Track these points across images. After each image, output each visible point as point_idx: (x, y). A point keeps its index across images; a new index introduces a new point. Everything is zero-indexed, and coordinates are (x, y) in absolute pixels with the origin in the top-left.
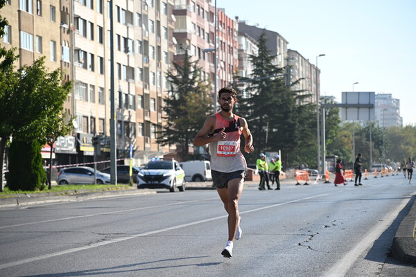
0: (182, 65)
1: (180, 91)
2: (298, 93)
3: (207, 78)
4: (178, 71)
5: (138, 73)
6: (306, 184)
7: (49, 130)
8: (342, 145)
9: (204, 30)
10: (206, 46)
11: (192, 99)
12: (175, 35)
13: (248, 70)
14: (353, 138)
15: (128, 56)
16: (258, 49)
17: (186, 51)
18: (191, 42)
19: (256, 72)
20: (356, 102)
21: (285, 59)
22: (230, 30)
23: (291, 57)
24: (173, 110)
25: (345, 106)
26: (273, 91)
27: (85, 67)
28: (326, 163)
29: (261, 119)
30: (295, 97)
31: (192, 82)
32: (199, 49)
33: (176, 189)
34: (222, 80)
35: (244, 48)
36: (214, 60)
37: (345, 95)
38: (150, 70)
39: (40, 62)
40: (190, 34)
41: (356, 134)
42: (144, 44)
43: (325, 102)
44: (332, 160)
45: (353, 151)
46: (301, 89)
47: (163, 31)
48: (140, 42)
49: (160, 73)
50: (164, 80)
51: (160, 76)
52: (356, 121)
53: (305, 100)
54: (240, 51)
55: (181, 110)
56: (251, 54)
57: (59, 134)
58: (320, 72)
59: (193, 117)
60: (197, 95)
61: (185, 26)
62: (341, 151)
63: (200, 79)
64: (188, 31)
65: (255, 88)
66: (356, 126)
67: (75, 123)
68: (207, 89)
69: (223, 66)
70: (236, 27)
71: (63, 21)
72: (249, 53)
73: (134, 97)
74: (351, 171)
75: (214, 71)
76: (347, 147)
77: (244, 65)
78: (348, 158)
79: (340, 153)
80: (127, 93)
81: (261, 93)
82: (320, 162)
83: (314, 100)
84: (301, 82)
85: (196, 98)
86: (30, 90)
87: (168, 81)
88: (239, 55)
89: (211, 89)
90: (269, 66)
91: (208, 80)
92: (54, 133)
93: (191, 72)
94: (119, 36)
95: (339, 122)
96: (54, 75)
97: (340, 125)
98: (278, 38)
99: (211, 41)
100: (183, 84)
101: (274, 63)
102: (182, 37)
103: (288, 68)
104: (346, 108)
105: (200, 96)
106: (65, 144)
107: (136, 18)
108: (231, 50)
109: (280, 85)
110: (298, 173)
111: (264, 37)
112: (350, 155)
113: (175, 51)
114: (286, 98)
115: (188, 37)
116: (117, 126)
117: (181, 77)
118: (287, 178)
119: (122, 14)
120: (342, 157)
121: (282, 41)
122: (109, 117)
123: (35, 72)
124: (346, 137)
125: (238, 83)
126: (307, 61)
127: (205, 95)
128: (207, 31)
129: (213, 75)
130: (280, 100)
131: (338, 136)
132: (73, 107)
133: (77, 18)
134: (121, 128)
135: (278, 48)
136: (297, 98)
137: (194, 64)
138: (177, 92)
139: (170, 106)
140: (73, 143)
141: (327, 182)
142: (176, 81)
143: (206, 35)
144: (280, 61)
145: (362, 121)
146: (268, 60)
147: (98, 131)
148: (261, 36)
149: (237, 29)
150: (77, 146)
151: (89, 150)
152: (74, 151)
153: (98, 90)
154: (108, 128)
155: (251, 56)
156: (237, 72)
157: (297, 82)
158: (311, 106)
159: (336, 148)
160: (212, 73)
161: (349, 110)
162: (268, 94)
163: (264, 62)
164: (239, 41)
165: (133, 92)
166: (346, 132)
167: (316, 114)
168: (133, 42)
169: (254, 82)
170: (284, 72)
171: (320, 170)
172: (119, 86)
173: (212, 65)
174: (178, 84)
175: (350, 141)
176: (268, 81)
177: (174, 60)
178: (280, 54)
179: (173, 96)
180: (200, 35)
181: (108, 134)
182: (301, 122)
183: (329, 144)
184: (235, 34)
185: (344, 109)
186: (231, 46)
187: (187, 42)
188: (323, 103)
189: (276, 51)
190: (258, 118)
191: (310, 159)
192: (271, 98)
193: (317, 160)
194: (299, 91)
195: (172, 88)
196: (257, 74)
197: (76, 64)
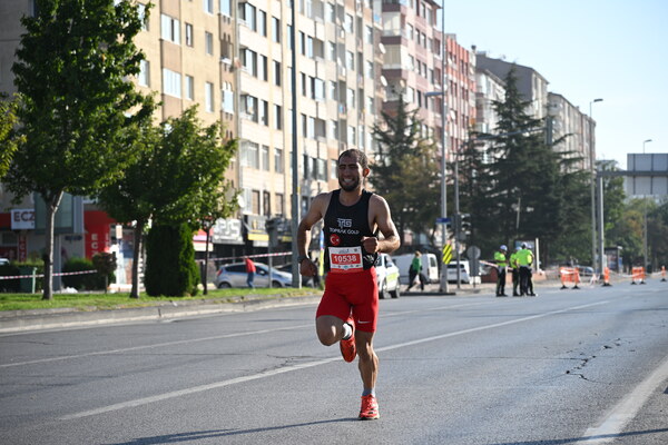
0: (395, 116)
1: (392, 153)
2: (563, 156)
3: (430, 135)
4: (389, 125)
5: (331, 128)
6: (576, 287)
7: (204, 209)
8: (628, 231)
9: (425, 66)
10: (430, 88)
11: (410, 166)
12: (385, 73)
13: (491, 122)
14: (643, 221)
15: (317, 103)
16: (504, 92)
17: (401, 96)
18: (409, 83)
19: (502, 125)
20: (648, 168)
21: (544, 106)
22: (464, 65)
23: (553, 104)
24: (382, 181)
25: (633, 174)
26: (526, 152)
27: (255, 119)
28: (604, 257)
29: (510, 193)
30: (558, 161)
31: (410, 140)
32: (419, 92)
33: (386, 295)
34: (452, 138)
35: (484, 90)
36: (441, 108)
37: (632, 157)
38: (349, 123)
39: (191, 112)
40: (407, 72)
41: (649, 215)
42: (340, 86)
43: (603, 167)
44: (614, 252)
45: (645, 240)
46: (568, 150)
47: (367, 68)
48: (335, 84)
49: (363, 128)
50: (369, 138)
51: (363, 133)
52: (649, 196)
53: (573, 165)
54: (479, 95)
55: (393, 181)
56: (495, 99)
57: (219, 215)
58: (595, 125)
59: (410, 192)
60: (417, 160)
61: (398, 59)
62: (627, 240)
63: (421, 137)
64: (403, 67)
65: (501, 148)
66: (648, 203)
67: (241, 201)
68: (430, 151)
69: (454, 117)
70: (473, 61)
71: (224, 54)
72: (492, 97)
73: (326, 163)
74: (641, 268)
75: (440, 125)
76: (635, 234)
77: (485, 116)
78: (637, 250)
79: (625, 243)
80: (315, 157)
81: (510, 156)
82: (596, 256)
83: (586, 165)
84: (567, 139)
85: (415, 163)
86: (177, 152)
87: (375, 139)
88: (477, 102)
89: (437, 150)
90: (521, 117)
91: (432, 137)
92: (211, 214)
93: (407, 127)
94: (304, 75)
95: (623, 197)
96: (211, 130)
97: (625, 202)
98: (534, 76)
99: (436, 81)
100: (396, 144)
101: (528, 112)
102: (394, 76)
103: (549, 119)
104: (634, 177)
105: (421, 160)
106: (227, 230)
107: (329, 49)
108: (465, 96)
109: (537, 144)
110: (565, 271)
111: (514, 75)
112: (640, 246)
113: (384, 96)
114: (546, 163)
115: (404, 76)
116: (301, 205)
117: (392, 133)
118: (548, 278)
119: (309, 43)
120: (628, 249)
121: (540, 81)
122: (289, 191)
123: (184, 127)
124: (633, 219)
125: (475, 142)
126: (577, 109)
127: (427, 159)
128: (430, 66)
129: (440, 131)
130: (537, 165)
131: (623, 218)
132: (239, 177)
133: (244, 50)
134: (307, 208)
135: (534, 91)
136: (561, 162)
137: (412, 114)
138: (387, 155)
139: (377, 175)
140: (238, 229)
141: (606, 285)
142: (385, 139)
143: (429, 73)
144: (536, 110)
145: (657, 195)
146: (519, 109)
147: (274, 212)
148: (510, 74)
149: (474, 64)
150: (245, 233)
151: (261, 239)
152: (240, 240)
153: (273, 153)
154: (288, 207)
155: (495, 103)
156: (474, 126)
157: (562, 139)
158: (583, 175)
159: (619, 236)
160: (438, 127)
161: (639, 180)
162: (520, 157)
163: (513, 110)
164: (478, 80)
165: (324, 155)
166: (633, 212)
167: (589, 186)
168: (324, 84)
169: (499, 139)
170: (544, 125)
171: (597, 268)
172: (305, 148)
173: (438, 116)
174: (388, 144)
175: (639, 226)
176: (519, 138)
177: (384, 108)
178: (537, 99)
179: (382, 161)
180: (420, 73)
181: (289, 216)
182: (568, 198)
183: (609, 230)
184: (471, 71)
185: (631, 179)
186: (466, 87)
187: (402, 82)
188: (601, 170)
189: (531, 95)
190: (505, 192)
191: (582, 251)
192: (525, 163)
193: (591, 253)
194: (565, 153)
195: (381, 149)
196: (504, 128)
197: (242, 115)
